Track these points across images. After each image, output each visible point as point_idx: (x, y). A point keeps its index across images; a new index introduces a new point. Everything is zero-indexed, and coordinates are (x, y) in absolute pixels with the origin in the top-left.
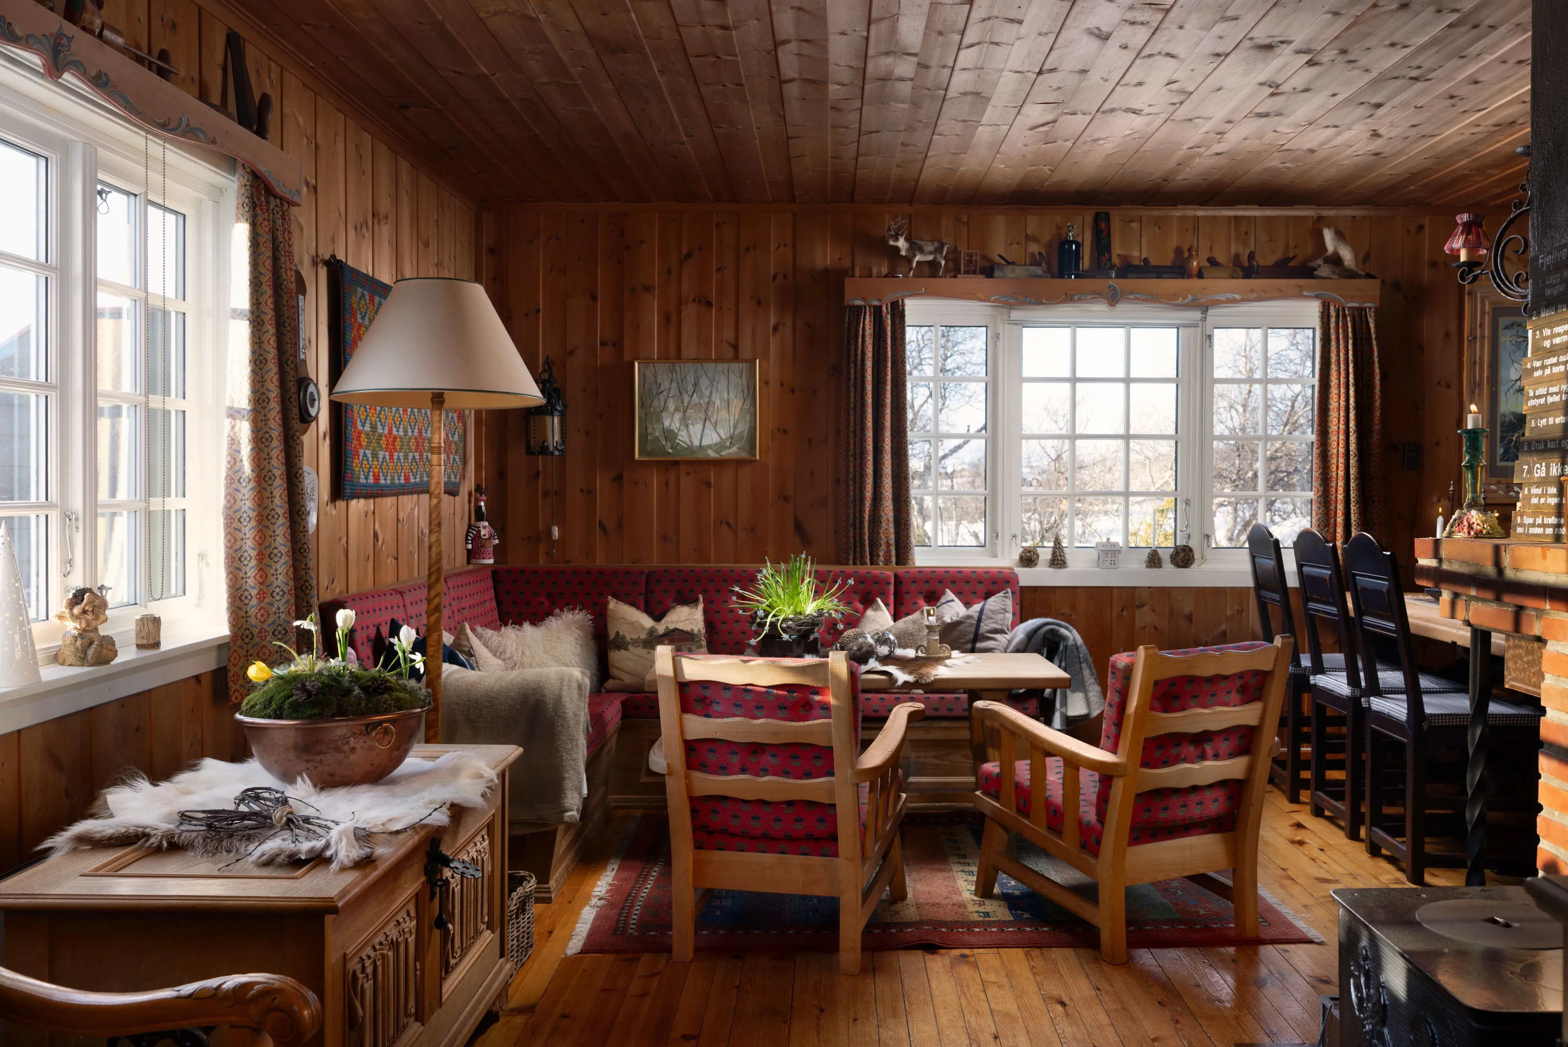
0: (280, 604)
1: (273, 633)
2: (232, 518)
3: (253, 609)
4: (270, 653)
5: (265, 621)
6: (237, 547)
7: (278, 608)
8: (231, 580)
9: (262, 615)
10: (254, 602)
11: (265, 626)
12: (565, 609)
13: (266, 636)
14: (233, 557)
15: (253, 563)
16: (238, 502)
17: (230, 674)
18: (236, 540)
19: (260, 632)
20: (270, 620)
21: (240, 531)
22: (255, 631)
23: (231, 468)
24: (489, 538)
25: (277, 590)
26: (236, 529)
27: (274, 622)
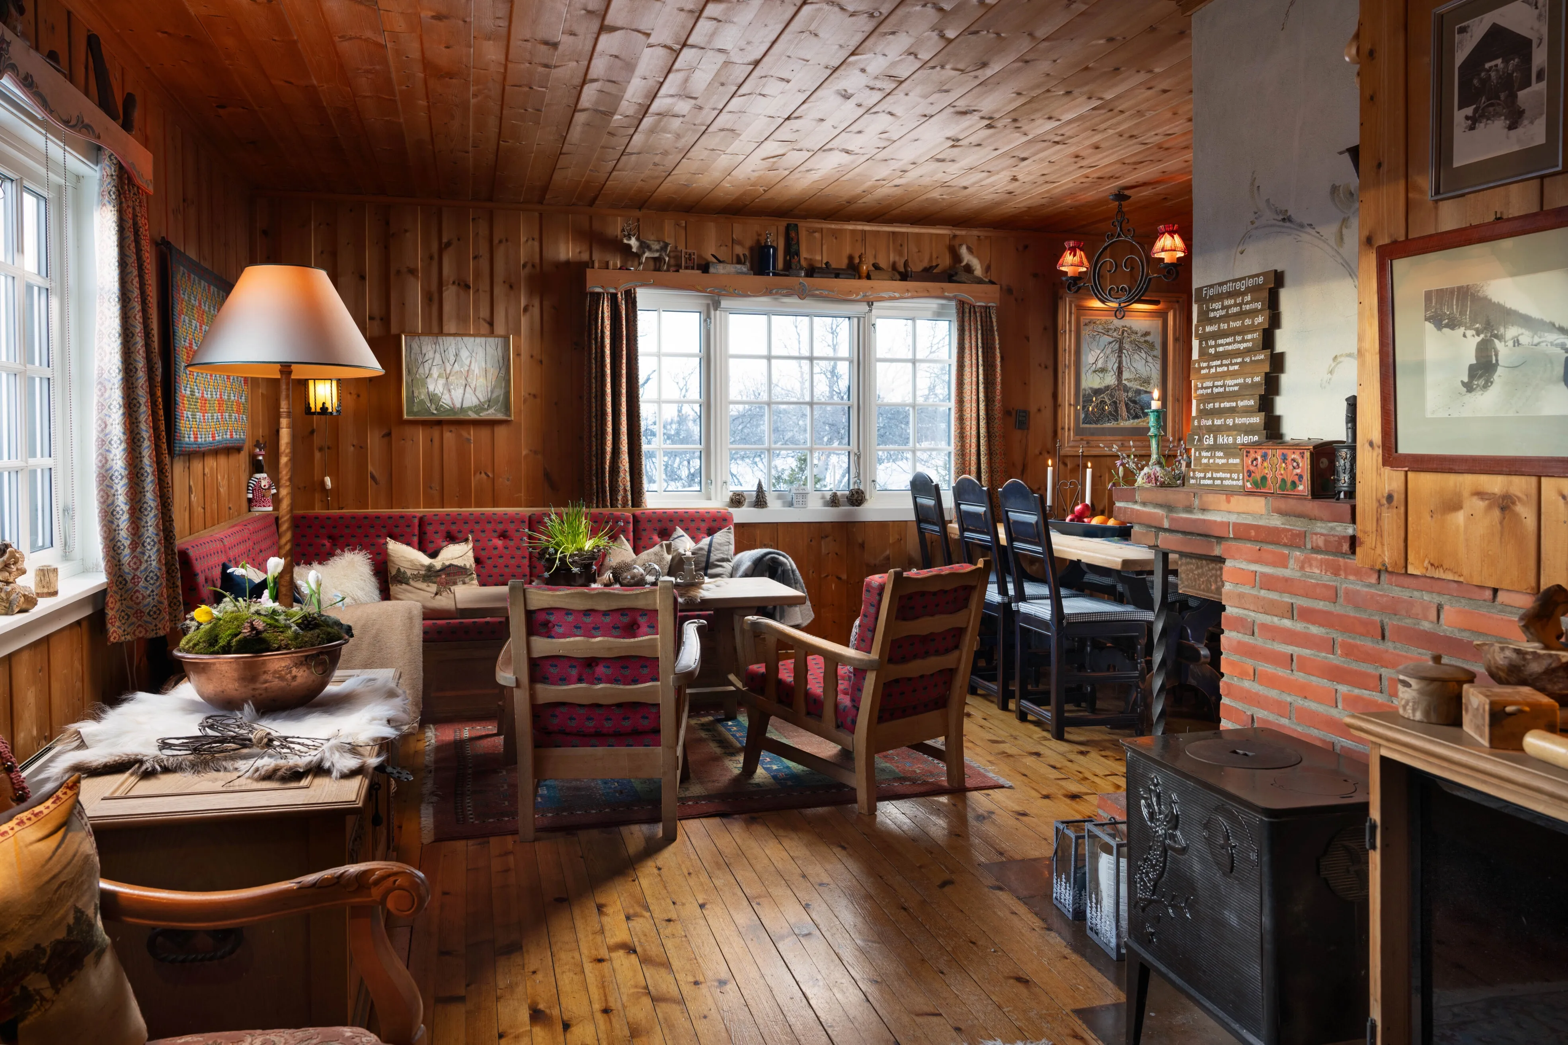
0: (151, 553)
1: (146, 579)
2: (104, 476)
3: (126, 558)
4: (144, 597)
5: (138, 568)
6: (109, 502)
7: (150, 557)
8: (105, 532)
9: (135, 563)
10: (127, 551)
11: (138, 573)
12: (346, 550)
13: (139, 582)
14: (106, 512)
15: (126, 516)
16: (110, 462)
17: (109, 617)
18: (108, 496)
19: (133, 578)
20: (142, 568)
21: (112, 488)
22: (129, 578)
23: (102, 431)
24: (269, 488)
25: (148, 540)
26: (108, 486)
27: (146, 569)
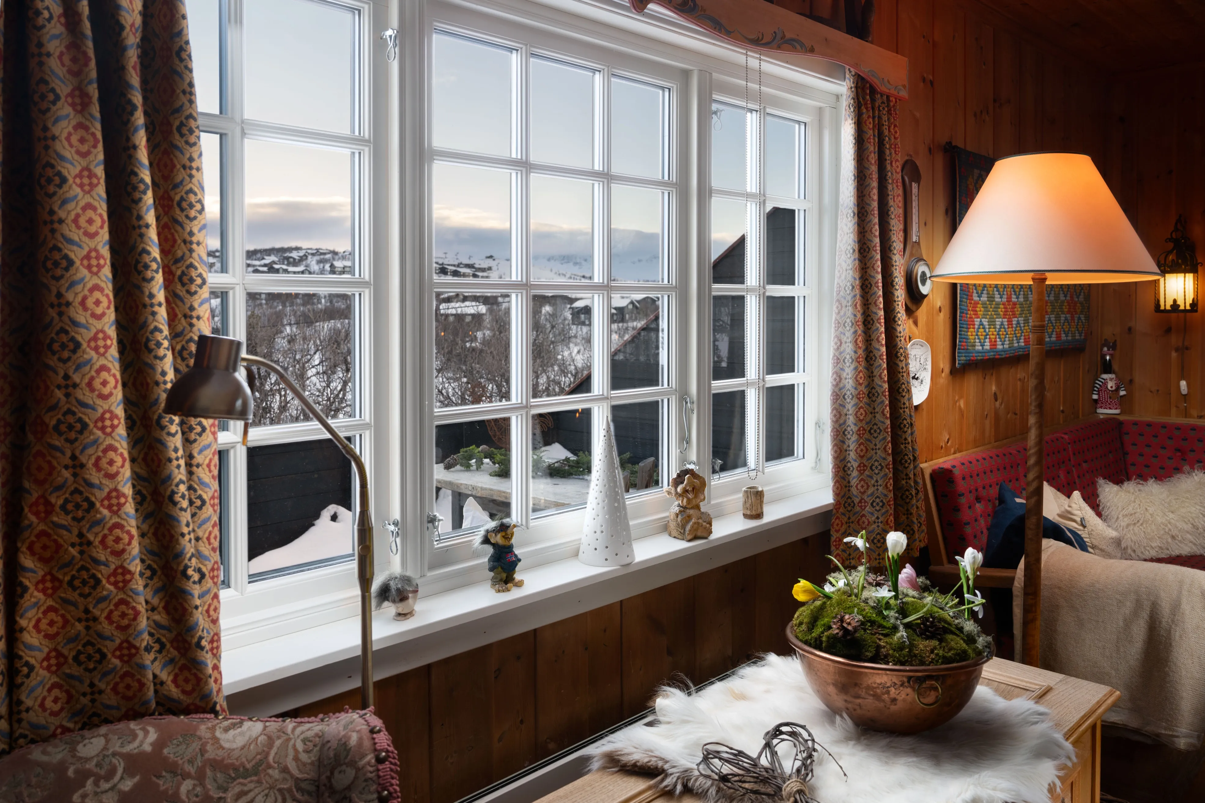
0: (879, 477)
1: (872, 504)
2: (837, 395)
3: (855, 480)
4: (869, 522)
5: (865, 492)
6: (841, 421)
7: (877, 481)
8: (836, 452)
9: (862, 487)
10: (855, 473)
11: (865, 497)
13: (865, 507)
14: (837, 431)
15: (854, 438)
16: (843, 381)
17: (833, 539)
18: (841, 415)
19: (860, 502)
20: (870, 492)
21: (844, 407)
22: (856, 500)
23: (838, 348)
24: (1116, 390)
25: (876, 464)
26: (841, 405)
27: (872, 494)
